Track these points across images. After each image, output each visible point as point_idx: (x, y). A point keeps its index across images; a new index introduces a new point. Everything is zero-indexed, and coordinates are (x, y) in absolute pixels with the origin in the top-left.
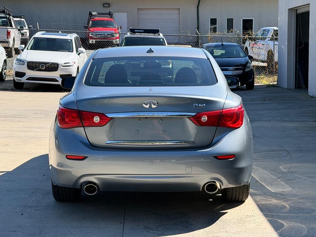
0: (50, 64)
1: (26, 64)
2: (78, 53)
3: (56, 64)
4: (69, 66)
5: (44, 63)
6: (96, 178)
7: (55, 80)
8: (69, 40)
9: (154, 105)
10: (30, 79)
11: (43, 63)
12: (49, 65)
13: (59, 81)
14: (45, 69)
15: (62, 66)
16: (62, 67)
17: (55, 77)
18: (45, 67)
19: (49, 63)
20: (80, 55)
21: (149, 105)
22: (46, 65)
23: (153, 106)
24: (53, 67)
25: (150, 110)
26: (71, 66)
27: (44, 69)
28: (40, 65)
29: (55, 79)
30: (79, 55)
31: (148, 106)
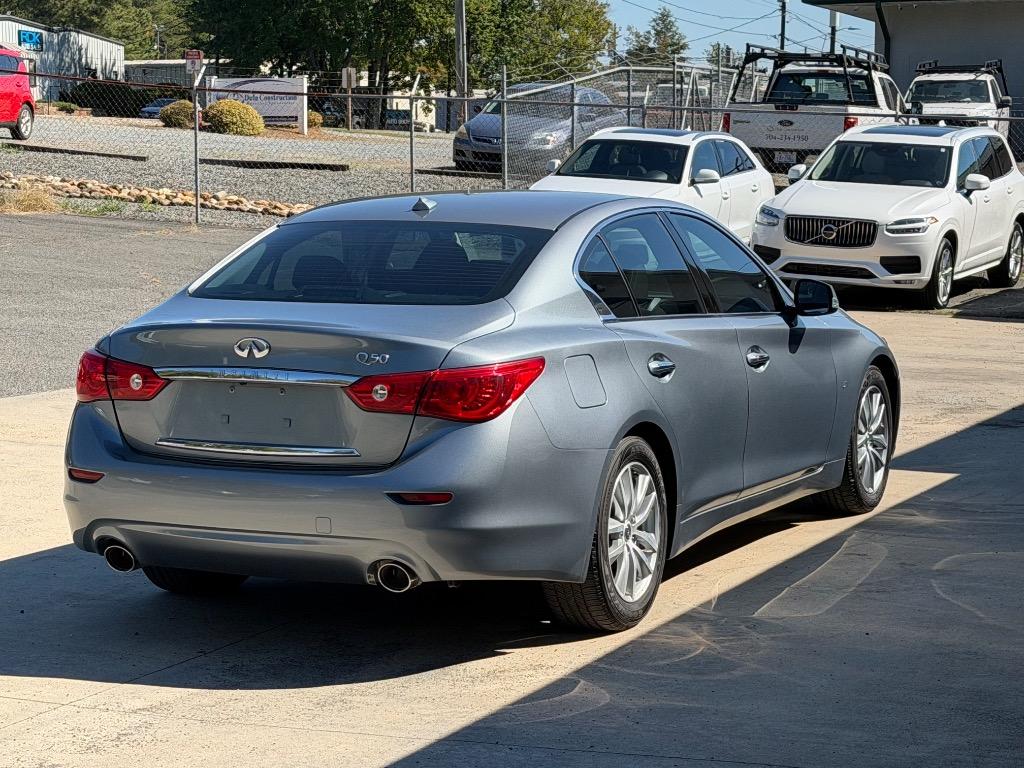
0: (852, 225)
1: (782, 223)
2: (965, 191)
3: (870, 225)
4: (914, 230)
5: (835, 221)
6: (123, 532)
7: (864, 273)
8: (943, 150)
9: (260, 350)
10: (790, 267)
11: (830, 221)
12: (847, 227)
13: (876, 277)
14: (838, 240)
15: (888, 230)
16: (886, 233)
17: (866, 264)
18: (838, 233)
19: (848, 222)
20: (971, 196)
21: (247, 351)
22: (839, 226)
23: (258, 355)
24: (861, 233)
25: (251, 363)
26: (919, 229)
27: (833, 240)
28: (822, 226)
29: (864, 269)
30: (967, 195)
31: (244, 354)
